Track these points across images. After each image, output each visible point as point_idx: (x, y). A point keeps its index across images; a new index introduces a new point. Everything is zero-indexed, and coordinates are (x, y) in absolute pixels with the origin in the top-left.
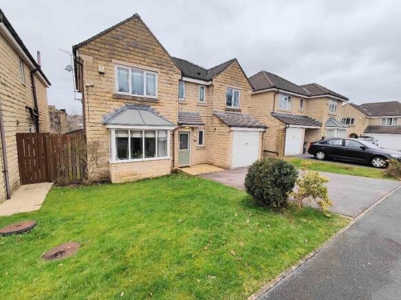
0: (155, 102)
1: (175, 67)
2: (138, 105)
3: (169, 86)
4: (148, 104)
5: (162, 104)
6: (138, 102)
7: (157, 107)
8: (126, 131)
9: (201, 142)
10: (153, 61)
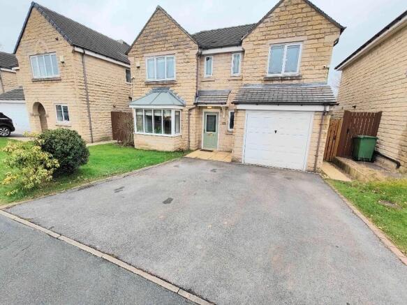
0: (173, 83)
1: (191, 42)
2: (160, 88)
3: (185, 64)
4: (168, 86)
5: (179, 85)
6: (160, 86)
7: (176, 88)
8: (150, 110)
9: (232, 125)
10: (171, 45)
